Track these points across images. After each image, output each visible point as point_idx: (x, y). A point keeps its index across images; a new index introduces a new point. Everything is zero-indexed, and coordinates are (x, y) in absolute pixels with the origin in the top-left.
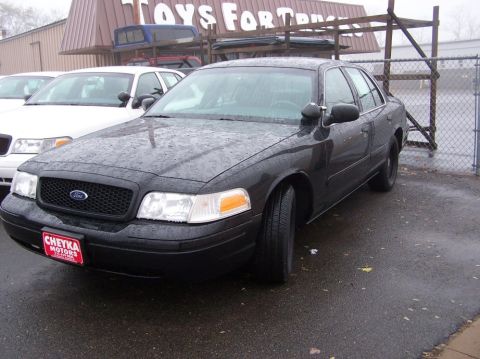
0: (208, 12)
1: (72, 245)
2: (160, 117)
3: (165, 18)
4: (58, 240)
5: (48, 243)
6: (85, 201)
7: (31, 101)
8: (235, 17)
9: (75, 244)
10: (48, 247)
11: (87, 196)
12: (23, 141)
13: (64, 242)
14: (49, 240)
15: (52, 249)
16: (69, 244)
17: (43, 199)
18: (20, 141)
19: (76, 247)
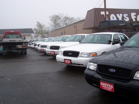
0: (126, 16)
1: (111, 86)
2: (128, 47)
3: (113, 18)
4: (105, 84)
5: (102, 85)
6: (114, 72)
7: (81, 42)
8: (135, 17)
9: (112, 86)
10: (102, 86)
11: (115, 71)
12: (83, 54)
13: (107, 85)
14: (102, 84)
15: (103, 86)
16: (109, 86)
17: (99, 71)
18: (82, 53)
19: (112, 87)
